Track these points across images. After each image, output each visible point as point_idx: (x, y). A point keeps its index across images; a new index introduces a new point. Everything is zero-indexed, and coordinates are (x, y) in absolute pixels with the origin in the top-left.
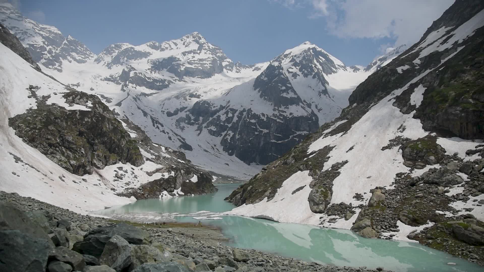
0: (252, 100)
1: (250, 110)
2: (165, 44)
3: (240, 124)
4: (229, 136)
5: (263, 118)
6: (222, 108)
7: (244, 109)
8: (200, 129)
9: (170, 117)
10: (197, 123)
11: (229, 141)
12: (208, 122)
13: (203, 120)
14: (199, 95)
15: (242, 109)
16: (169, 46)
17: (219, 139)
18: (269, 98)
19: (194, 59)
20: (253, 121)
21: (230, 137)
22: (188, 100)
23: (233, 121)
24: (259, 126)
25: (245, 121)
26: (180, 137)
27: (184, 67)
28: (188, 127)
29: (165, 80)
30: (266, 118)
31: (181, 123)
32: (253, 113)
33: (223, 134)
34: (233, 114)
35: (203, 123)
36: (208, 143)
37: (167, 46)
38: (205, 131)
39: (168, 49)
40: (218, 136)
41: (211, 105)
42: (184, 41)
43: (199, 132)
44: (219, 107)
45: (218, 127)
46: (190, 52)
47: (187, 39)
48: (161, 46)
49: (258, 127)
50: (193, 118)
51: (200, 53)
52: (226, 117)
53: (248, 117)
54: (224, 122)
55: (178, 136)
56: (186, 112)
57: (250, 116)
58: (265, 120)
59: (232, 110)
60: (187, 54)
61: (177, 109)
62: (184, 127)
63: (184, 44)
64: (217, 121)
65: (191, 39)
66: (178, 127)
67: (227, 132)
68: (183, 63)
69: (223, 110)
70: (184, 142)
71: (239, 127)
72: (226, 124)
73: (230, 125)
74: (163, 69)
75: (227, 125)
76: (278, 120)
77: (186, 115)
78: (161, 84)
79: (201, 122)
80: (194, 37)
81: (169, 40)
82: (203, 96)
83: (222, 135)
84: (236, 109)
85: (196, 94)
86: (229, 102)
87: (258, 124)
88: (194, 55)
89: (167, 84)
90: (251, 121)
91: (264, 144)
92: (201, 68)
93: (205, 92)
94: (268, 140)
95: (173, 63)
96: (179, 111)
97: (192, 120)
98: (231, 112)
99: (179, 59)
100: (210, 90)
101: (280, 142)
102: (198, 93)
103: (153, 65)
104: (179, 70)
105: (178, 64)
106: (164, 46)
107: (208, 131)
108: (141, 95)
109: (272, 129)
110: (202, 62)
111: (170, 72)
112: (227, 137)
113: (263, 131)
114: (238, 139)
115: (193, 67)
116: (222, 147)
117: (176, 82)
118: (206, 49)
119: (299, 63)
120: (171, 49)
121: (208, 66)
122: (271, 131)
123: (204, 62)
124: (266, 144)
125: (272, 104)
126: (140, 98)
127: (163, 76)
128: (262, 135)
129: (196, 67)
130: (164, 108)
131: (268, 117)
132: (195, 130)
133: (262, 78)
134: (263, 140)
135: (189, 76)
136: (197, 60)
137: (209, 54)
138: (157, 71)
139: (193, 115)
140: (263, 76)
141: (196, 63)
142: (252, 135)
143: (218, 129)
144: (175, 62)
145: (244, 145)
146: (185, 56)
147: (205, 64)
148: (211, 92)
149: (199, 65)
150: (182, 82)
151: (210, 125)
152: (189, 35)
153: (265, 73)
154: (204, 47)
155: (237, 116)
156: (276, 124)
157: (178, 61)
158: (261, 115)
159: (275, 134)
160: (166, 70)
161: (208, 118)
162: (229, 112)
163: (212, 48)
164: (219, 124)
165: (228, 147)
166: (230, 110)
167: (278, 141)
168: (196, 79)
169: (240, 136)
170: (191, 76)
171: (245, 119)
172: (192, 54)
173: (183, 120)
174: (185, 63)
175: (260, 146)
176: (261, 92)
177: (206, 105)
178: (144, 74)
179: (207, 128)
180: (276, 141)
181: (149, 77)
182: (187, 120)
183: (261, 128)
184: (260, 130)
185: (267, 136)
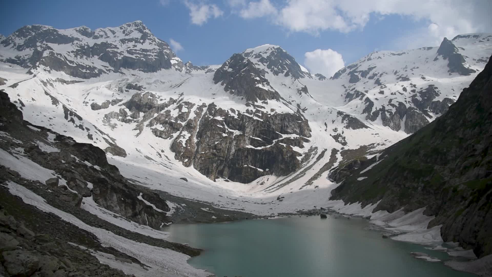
0: (214, 94)
1: (212, 106)
2: (100, 32)
3: (199, 122)
4: (184, 138)
5: (232, 114)
6: (172, 101)
7: (203, 103)
8: (139, 128)
9: (96, 111)
10: (135, 120)
11: (184, 146)
12: (151, 119)
13: (144, 117)
14: (141, 87)
15: (201, 104)
16: (104, 34)
17: (169, 142)
18: (238, 91)
19: (135, 48)
20: (219, 118)
21: (186, 140)
22: (124, 91)
23: (189, 119)
24: (228, 126)
25: (206, 119)
26: (108, 136)
27: (122, 56)
28: (122, 125)
29: (95, 68)
30: (237, 115)
31: (111, 119)
32: (217, 108)
33: (175, 135)
34: (189, 109)
35: (144, 120)
36: (152, 147)
37: (102, 33)
38: (147, 131)
39: (103, 37)
40: (166, 138)
41: (156, 98)
42: (124, 29)
43: (138, 131)
44: (168, 100)
45: (167, 125)
46: (130, 40)
47: (128, 27)
48: (94, 33)
49: (226, 127)
50: (129, 113)
51: (144, 42)
52: (178, 113)
53: (211, 114)
54: (176, 119)
55: (105, 134)
56: (120, 105)
58: (236, 117)
59: (187, 103)
60: (126, 42)
61: (108, 101)
62: (116, 125)
63: (124, 32)
64: (166, 118)
65: (133, 28)
66: (107, 124)
67: (181, 133)
68: (121, 52)
69: (173, 104)
70: (113, 143)
71: (198, 127)
72: (179, 122)
73: (183, 124)
74: (93, 57)
75: (180, 124)
76: (255, 118)
77: (120, 110)
78: (88, 71)
79: (141, 119)
80: (136, 25)
81: (104, 28)
82: (145, 88)
83: (172, 137)
84: (193, 103)
85: (136, 85)
86: (182, 94)
87: (226, 123)
88: (136, 44)
89: (97, 72)
90: (215, 118)
91: (236, 151)
92: (144, 60)
93: (148, 84)
94: (242, 145)
95: (107, 50)
96: (110, 104)
97: (128, 116)
98: (186, 106)
99: (116, 46)
100: (155, 82)
101: (259, 148)
102: (139, 84)
103: (79, 48)
104: (115, 59)
105: (114, 51)
106: (98, 34)
107: (151, 130)
108: (56, 81)
109: (248, 130)
110: (146, 53)
111: (103, 61)
112: (181, 139)
113: (233, 133)
114: (198, 143)
115: (133, 57)
116: (174, 154)
117: (109, 72)
118: (151, 39)
119: (266, 59)
120: (107, 38)
121: (153, 58)
122: (247, 133)
123: (148, 53)
124: (240, 150)
125: (242, 98)
126: (54, 84)
127: (93, 63)
128: (233, 138)
129: (138, 58)
130: (88, 98)
131: (239, 114)
132: (133, 130)
133: (225, 69)
134: (234, 144)
135: (127, 68)
136: (139, 51)
137: (155, 45)
138: (85, 57)
139: (130, 110)
140: (227, 67)
141: (138, 53)
142: (218, 137)
143: (167, 128)
144: (110, 49)
145: (206, 152)
146: (124, 44)
147: (150, 55)
148: (156, 84)
149: (142, 56)
150: (118, 74)
151: (155, 123)
152: (130, 23)
153: (229, 63)
154: (149, 37)
155: (194, 112)
156: (252, 123)
157: (114, 48)
158: (229, 111)
159: (251, 137)
160: (98, 57)
161: (152, 114)
162: (184, 106)
163: (159, 42)
164: (169, 121)
165: (182, 154)
166: (184, 104)
167: (256, 147)
168: (136, 72)
169: (199, 138)
170: (131, 68)
171: (206, 116)
172: (133, 43)
173: (115, 115)
174: (123, 52)
175: (231, 153)
176: (225, 85)
177: (149, 96)
178: (64, 56)
179: (150, 127)
180: (253, 147)
181: (71, 61)
182: (121, 116)
183: (231, 129)
184: (229, 131)
185: (240, 140)
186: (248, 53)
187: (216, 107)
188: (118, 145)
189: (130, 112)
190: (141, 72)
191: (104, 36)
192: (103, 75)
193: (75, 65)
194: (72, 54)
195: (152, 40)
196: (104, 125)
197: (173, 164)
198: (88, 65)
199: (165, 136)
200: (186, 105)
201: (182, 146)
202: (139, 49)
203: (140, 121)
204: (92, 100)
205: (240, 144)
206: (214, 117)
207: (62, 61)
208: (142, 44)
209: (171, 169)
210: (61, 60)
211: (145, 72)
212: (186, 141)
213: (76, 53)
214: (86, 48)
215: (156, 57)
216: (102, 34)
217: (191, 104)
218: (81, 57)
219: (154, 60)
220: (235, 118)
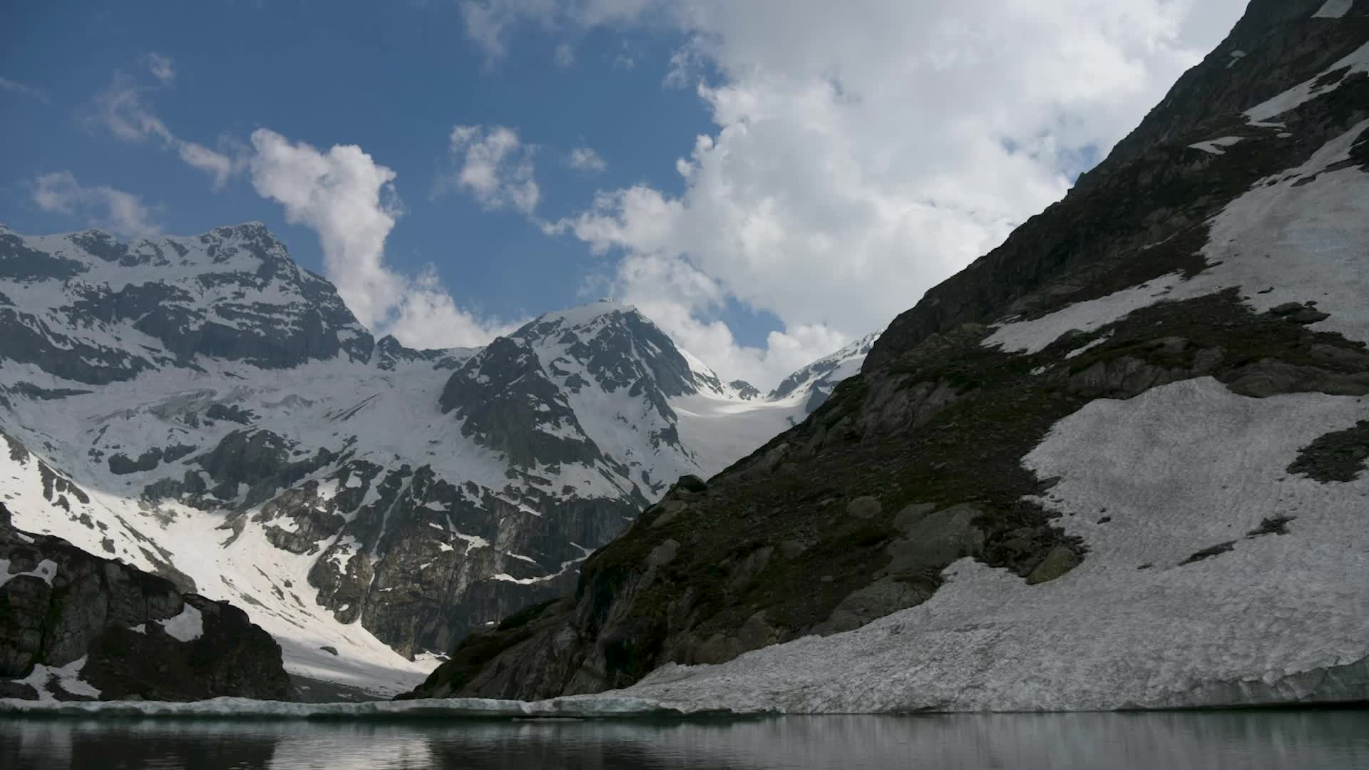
0: (435, 442)
1: (425, 472)
2: (142, 247)
3: (387, 515)
5: (469, 497)
6: (325, 457)
7: (403, 466)
8: (234, 524)
9: (124, 476)
10: (224, 501)
11: (343, 572)
12: (268, 500)
13: (250, 493)
14: (248, 413)
15: (397, 466)
16: (153, 253)
17: (306, 562)
18: (494, 438)
19: (240, 301)
20: (436, 506)
21: (348, 557)
22: (201, 425)
23: (364, 503)
24: (457, 526)
25: (405, 507)
26: (154, 544)
27: (202, 322)
28: (189, 516)
29: (123, 354)
30: (482, 499)
31: (163, 500)
32: (436, 479)
33: (323, 545)
34: (366, 480)
35: (249, 503)
36: (263, 574)
37: (147, 251)
38: (253, 532)
39: (151, 263)
40: (300, 553)
41: (285, 446)
42: (212, 243)
43: (230, 533)
44: (315, 452)
45: (306, 519)
46: (227, 278)
47: (224, 239)
48: (126, 248)
49: (452, 528)
50: (211, 484)
51: (265, 284)
52: (337, 489)
53: (418, 494)
54: (330, 505)
55: (145, 539)
56: (187, 463)
57: (424, 489)
58: (478, 503)
59: (362, 465)
60: (216, 282)
61: (156, 450)
62: (173, 513)
63: (211, 252)
64: (305, 501)
65: (238, 241)
66: (149, 512)
67: (339, 539)
68: (200, 310)
69: (327, 464)
70: (166, 562)
71: (384, 527)
72: (336, 512)
73: (348, 517)
74: (120, 320)
75: (339, 517)
76: (524, 508)
77: (188, 474)
78: (104, 364)
79: (240, 499)
80: (247, 235)
81: (156, 235)
82: (258, 417)
83: (315, 549)
84: (377, 463)
85: (235, 407)
86: (353, 440)
87: (452, 519)
88: (243, 289)
89: (129, 367)
90: (428, 505)
91: (469, 586)
92: (263, 334)
93: (267, 406)
94: (485, 572)
95: (161, 304)
96: (160, 458)
97: (207, 492)
98: (357, 472)
99: (185, 292)
100: (286, 402)
101: (527, 581)
102: (243, 406)
103: (83, 299)
104: (181, 329)
105: (180, 308)
106: (137, 251)
107: (265, 531)
108: (14, 390)
109: (503, 537)
110: (268, 316)
111: (146, 333)
112: (339, 555)
113: (467, 542)
114: (379, 565)
115: (233, 324)
116: (316, 592)
117: (163, 365)
118: (284, 277)
119: (588, 349)
120: (160, 264)
121: (286, 328)
122: (499, 544)
123: (276, 316)
124: (478, 585)
125: (502, 457)
126: (12, 399)
127: (118, 339)
128: (466, 554)
129: (245, 328)
130: (103, 441)
131: (487, 497)
132: (216, 529)
133: (470, 375)
134: (466, 571)
135: (214, 355)
136: (249, 308)
137: (296, 293)
138: (97, 322)
139: (213, 475)
140: (476, 371)
141: (248, 316)
142: (429, 553)
143: (306, 528)
144: (170, 303)
145: (397, 588)
146: (208, 288)
147: (279, 322)
148: (289, 406)
149: (257, 323)
150: (187, 370)
151: (276, 513)
152: (230, 227)
153: (483, 361)
154: (282, 269)
155: (378, 487)
156: (515, 520)
157: (180, 298)
158: (464, 488)
159: (509, 553)
160: (133, 322)
161: (270, 489)
162: (352, 473)
163: (308, 280)
164: (311, 510)
165: (336, 591)
166: (354, 467)
167: (518, 579)
168: (238, 366)
169: (383, 554)
170: (224, 355)
171: (407, 499)
172: (235, 286)
173: (172, 489)
174: (205, 311)
175: (457, 591)
176: (465, 417)
177: (267, 443)
178: (41, 321)
179: (262, 522)
180: (512, 579)
181: (60, 335)
182: (188, 492)
183: (462, 533)
184: (457, 538)
185: (482, 561)
186: (547, 323)
187: (433, 478)
188: (177, 566)
189: (213, 481)
190: (251, 366)
191: (152, 259)
192: (147, 374)
193: (69, 347)
194: (62, 316)
195: (289, 278)
196: (143, 514)
197: (310, 615)
198: (105, 347)
199: (299, 546)
200: (359, 470)
201: (338, 572)
202: (250, 305)
203: (237, 506)
204: (114, 447)
205: (480, 570)
206: (424, 503)
207: (35, 333)
208: (260, 288)
209: (302, 627)
210: (33, 331)
211: (261, 368)
212: (350, 561)
213: (74, 313)
214: (101, 297)
215: (296, 328)
216: (149, 254)
217: (372, 465)
218: (88, 324)
219: (290, 334)
220: (475, 506)
